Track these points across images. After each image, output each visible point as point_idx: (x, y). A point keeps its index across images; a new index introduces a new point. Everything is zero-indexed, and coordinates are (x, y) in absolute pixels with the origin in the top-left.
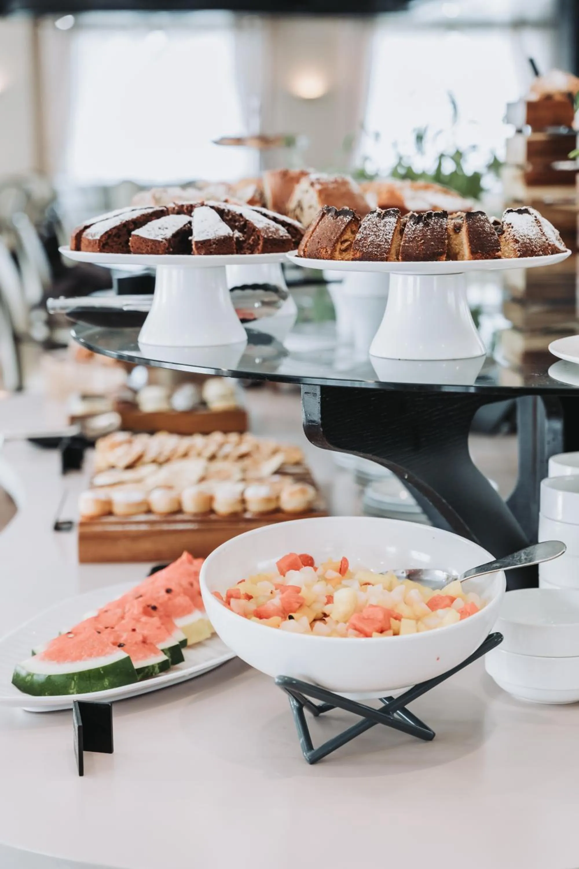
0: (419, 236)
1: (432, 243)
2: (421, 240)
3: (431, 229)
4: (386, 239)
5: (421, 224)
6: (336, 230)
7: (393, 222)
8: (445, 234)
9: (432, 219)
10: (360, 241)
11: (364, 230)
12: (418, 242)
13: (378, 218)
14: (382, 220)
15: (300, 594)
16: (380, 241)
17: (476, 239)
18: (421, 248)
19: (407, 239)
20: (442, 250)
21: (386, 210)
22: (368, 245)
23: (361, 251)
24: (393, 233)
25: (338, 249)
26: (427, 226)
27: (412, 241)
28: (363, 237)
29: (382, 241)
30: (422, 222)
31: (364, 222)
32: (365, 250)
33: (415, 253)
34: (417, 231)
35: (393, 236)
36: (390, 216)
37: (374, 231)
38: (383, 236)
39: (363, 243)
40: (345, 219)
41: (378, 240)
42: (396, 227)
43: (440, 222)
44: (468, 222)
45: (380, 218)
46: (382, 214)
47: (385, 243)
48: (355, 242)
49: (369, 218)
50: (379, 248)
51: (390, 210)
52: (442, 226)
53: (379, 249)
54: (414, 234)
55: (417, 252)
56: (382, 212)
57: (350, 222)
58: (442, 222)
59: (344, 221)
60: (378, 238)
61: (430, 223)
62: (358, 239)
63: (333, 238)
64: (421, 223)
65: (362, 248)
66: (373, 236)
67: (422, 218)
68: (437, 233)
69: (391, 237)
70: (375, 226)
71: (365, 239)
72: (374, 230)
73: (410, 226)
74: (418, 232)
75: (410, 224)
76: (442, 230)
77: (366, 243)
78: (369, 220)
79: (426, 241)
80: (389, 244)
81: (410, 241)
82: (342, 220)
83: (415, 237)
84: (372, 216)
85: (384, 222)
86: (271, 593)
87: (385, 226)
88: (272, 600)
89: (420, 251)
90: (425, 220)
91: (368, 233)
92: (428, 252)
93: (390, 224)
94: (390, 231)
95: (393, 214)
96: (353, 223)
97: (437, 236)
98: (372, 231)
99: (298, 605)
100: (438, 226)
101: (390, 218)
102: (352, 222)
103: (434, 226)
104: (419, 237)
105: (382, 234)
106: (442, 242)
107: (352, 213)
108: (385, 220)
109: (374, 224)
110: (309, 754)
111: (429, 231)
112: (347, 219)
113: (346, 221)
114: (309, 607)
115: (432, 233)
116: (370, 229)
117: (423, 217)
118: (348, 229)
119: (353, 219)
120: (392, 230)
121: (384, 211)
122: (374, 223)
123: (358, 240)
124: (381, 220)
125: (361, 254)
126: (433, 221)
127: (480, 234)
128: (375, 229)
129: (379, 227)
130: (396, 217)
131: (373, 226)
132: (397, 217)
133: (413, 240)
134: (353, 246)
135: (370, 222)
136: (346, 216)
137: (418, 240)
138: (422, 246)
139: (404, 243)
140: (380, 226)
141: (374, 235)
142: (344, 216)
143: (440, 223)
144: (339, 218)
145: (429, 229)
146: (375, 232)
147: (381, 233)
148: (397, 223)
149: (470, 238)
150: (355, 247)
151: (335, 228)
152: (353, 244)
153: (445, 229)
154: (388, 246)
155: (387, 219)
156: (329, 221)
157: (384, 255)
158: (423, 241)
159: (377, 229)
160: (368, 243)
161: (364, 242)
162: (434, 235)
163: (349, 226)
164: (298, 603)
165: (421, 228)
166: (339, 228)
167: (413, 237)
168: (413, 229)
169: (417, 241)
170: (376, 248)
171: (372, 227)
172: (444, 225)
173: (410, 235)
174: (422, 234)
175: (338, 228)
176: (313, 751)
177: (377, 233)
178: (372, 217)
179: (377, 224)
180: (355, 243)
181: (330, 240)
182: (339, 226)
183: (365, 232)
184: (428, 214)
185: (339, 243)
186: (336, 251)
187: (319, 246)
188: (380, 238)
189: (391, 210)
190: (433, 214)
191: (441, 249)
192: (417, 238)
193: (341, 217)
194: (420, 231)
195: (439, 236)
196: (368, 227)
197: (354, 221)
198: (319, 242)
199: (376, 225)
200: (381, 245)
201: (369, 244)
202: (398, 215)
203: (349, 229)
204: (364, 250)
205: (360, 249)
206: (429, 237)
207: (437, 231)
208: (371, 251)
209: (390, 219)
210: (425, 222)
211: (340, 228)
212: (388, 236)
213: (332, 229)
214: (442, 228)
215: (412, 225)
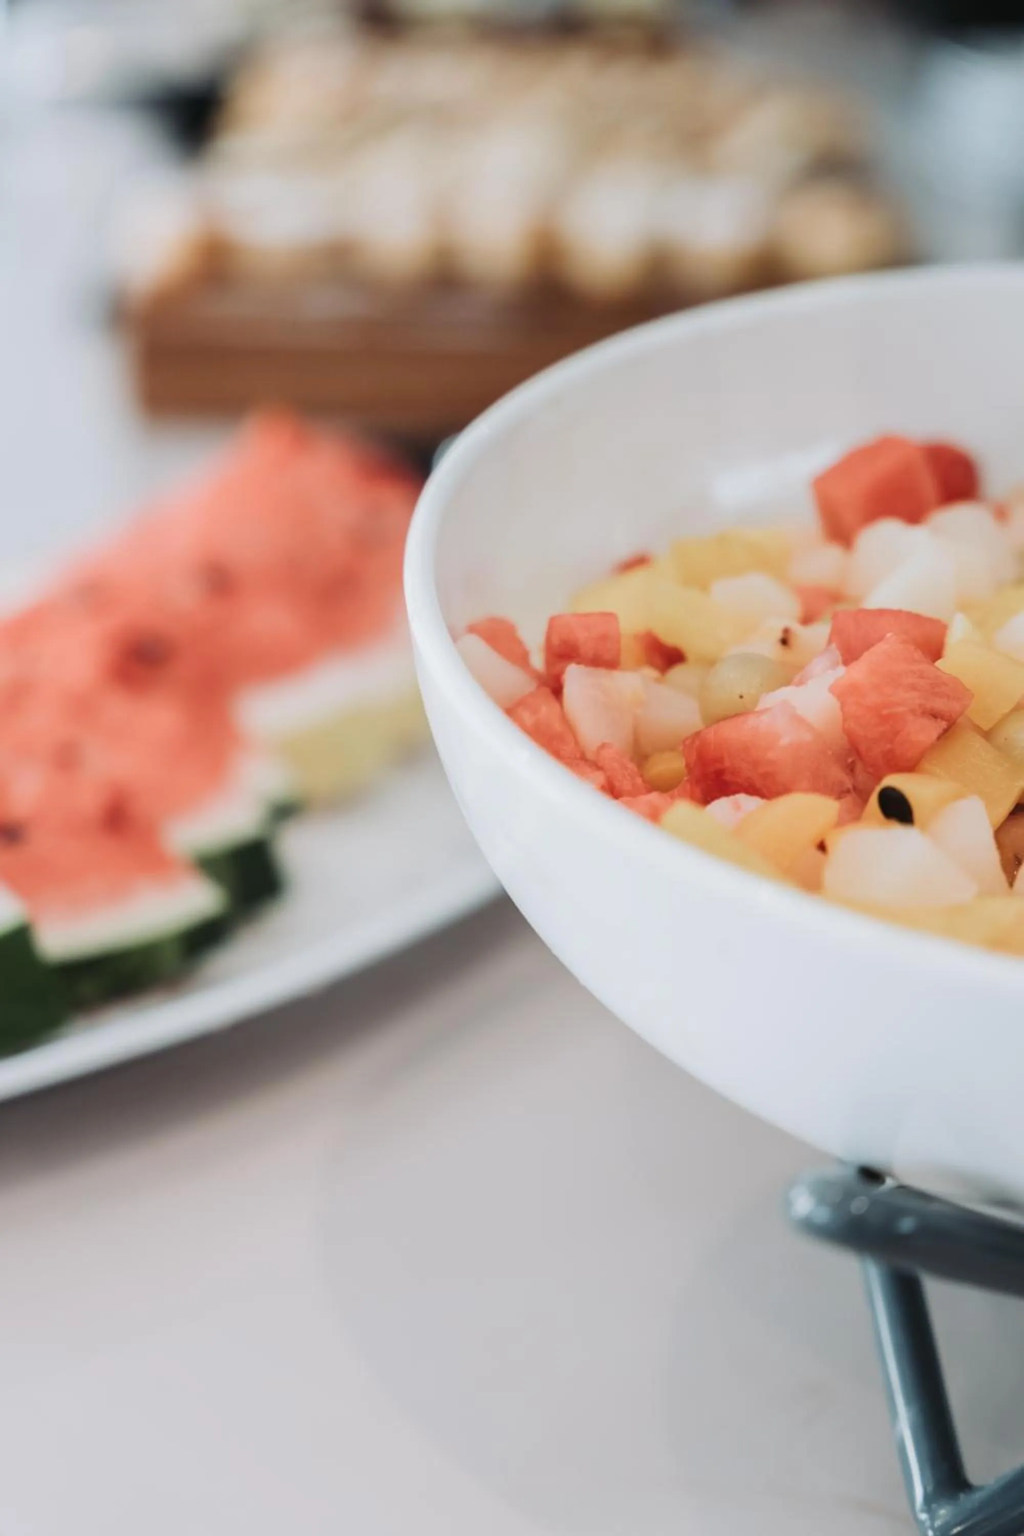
15: (939, 663)
86: (784, 642)
88: (786, 693)
99: (933, 729)
110: (944, 1513)
114: (987, 735)
164: (935, 715)
176: (968, 1501)
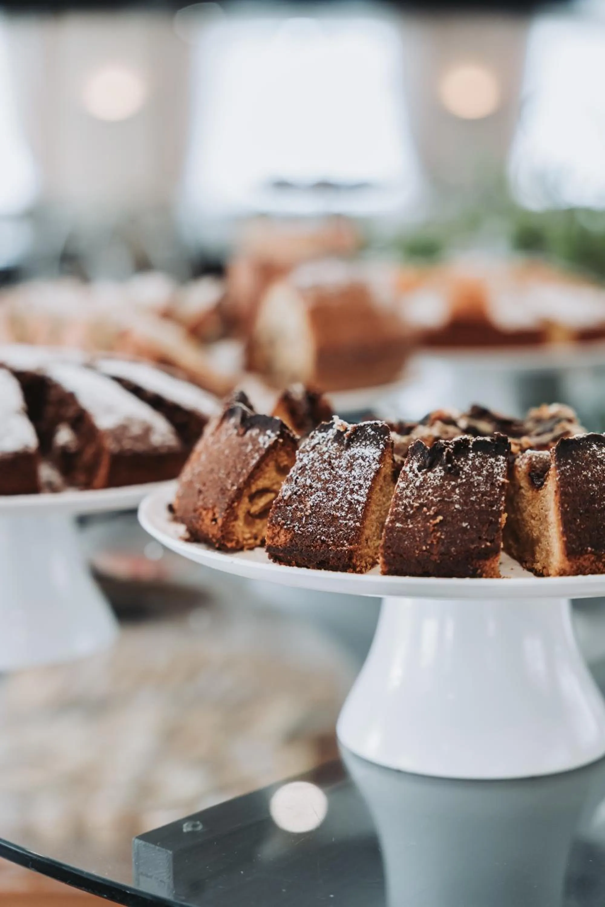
0: (432, 503)
1: (464, 525)
2: (436, 514)
3: (462, 484)
4: (350, 503)
5: (439, 472)
6: (239, 466)
7: (372, 458)
8: (500, 500)
9: (467, 459)
10: (288, 502)
11: (300, 474)
12: (427, 518)
13: (336, 444)
14: (346, 450)
16: (335, 508)
17: (581, 514)
18: (435, 537)
19: (401, 509)
20: (488, 544)
21: (355, 425)
22: (306, 515)
23: (288, 529)
24: (371, 488)
25: (241, 514)
26: (453, 477)
27: (412, 517)
28: (295, 493)
29: (342, 508)
30: (441, 465)
31: (303, 452)
32: (299, 528)
33: (417, 549)
34: (427, 489)
35: (369, 497)
36: (365, 440)
37: (323, 480)
38: (343, 495)
39: (294, 509)
40: (261, 439)
41: (330, 504)
42: (378, 472)
43: (488, 466)
44: (563, 468)
45: (341, 444)
46: (345, 435)
47: (347, 513)
48: (276, 504)
49: (315, 441)
50: (331, 526)
51: (365, 425)
52: (493, 477)
53: (332, 529)
54: (419, 497)
55: (424, 548)
56: (346, 430)
57: (274, 447)
58: (492, 467)
59: (259, 443)
60: (332, 499)
61: (461, 469)
62: (283, 497)
63: (229, 487)
64: (438, 469)
65: (292, 521)
66: (320, 493)
67: (442, 454)
68: (478, 498)
69: (363, 499)
70: (326, 465)
71: (301, 498)
72: (323, 477)
73: (411, 475)
74: (430, 491)
75: (411, 468)
76: (491, 490)
77: (302, 510)
78: (314, 448)
79: (449, 519)
80: (358, 518)
81: (407, 517)
82: (254, 441)
83: (422, 505)
84: (323, 437)
85: (349, 458)
87: (350, 467)
89: (431, 545)
90: (449, 460)
91: (308, 484)
92: (453, 549)
93: (363, 463)
94: (361, 482)
95: (373, 435)
96: (281, 449)
97: (479, 504)
98: (319, 479)
100: (480, 478)
101: (366, 446)
102: (279, 446)
103: (472, 476)
104: (433, 505)
105: (341, 489)
106: (491, 522)
107: (278, 425)
108: (354, 450)
109: (325, 461)
111: (457, 491)
112: (266, 438)
113: (264, 444)
115: (466, 495)
116: (313, 472)
117: (445, 453)
118: (267, 465)
119: (281, 440)
120: (366, 479)
121: (350, 427)
122: (326, 457)
123: (285, 500)
124: (342, 451)
125: (289, 536)
126: (470, 462)
127: (593, 500)
128: (326, 475)
129: (337, 469)
130: (378, 443)
131: (321, 466)
132: (382, 446)
133: (414, 513)
134: (271, 514)
135: (316, 453)
136: (266, 430)
137: (428, 514)
138: (437, 531)
139: (392, 521)
140: (339, 467)
141: (323, 489)
142: (261, 431)
143: (487, 471)
144: (249, 433)
145: (459, 486)
146: (327, 481)
147: (339, 486)
148: (380, 461)
149: (566, 511)
150: (277, 518)
151: (237, 461)
152: (271, 510)
153: (499, 487)
154: (355, 522)
155: (357, 450)
156: (227, 440)
157: (343, 545)
158: (440, 518)
159: (330, 474)
160: (307, 510)
161: (297, 507)
162: (472, 501)
163: (270, 456)
165: (437, 482)
166: (246, 462)
167: (416, 505)
168: (418, 484)
169: (426, 516)
170: (324, 526)
171: (321, 468)
172: (498, 474)
173: (410, 498)
174: (439, 499)
175: (244, 461)
177: (331, 486)
178: (321, 441)
179: (333, 461)
180: (276, 508)
181: (223, 491)
182: (246, 455)
183: (301, 480)
184: (456, 443)
185: (246, 500)
186: (236, 518)
187: (200, 503)
188: (337, 500)
189: (368, 425)
190: (471, 443)
191: (487, 540)
192: (425, 509)
193: (254, 432)
194: (435, 488)
195: (483, 505)
196: (310, 468)
197: (283, 445)
198: (200, 492)
199: (330, 463)
200: (337, 518)
201: (307, 513)
202: (385, 441)
203: (272, 464)
204: (296, 528)
205: (287, 525)
206: (457, 506)
207: (479, 492)
208: (312, 533)
209: (363, 450)
210: (449, 465)
211: (248, 464)
212: (355, 496)
213: (231, 463)
214: (493, 484)
215: (416, 471)
